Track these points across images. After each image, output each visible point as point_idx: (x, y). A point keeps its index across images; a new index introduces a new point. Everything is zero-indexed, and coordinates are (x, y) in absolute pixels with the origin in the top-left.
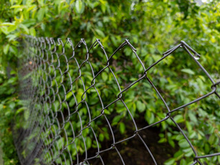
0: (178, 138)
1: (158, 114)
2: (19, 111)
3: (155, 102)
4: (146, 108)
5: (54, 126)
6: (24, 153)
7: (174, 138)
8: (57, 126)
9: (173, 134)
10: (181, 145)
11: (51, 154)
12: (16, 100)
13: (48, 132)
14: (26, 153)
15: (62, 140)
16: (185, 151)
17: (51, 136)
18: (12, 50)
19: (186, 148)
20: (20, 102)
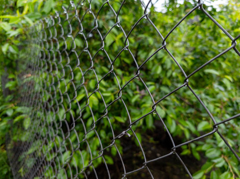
0: (204, 148)
1: (180, 121)
2: (17, 119)
3: (175, 108)
4: (167, 114)
5: (58, 138)
6: (22, 170)
7: (198, 149)
8: (62, 138)
9: (197, 145)
10: (208, 155)
11: (54, 170)
12: (14, 107)
13: (51, 145)
14: (24, 171)
15: (68, 153)
16: (215, 161)
17: (54, 149)
18: (12, 50)
19: (216, 158)
20: (19, 109)
